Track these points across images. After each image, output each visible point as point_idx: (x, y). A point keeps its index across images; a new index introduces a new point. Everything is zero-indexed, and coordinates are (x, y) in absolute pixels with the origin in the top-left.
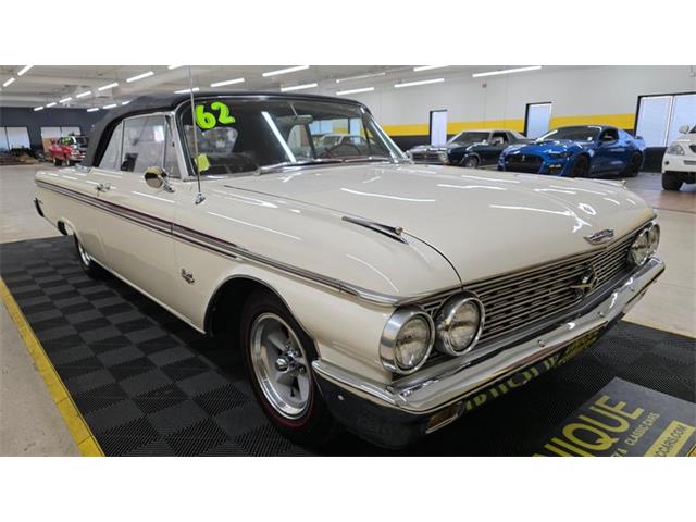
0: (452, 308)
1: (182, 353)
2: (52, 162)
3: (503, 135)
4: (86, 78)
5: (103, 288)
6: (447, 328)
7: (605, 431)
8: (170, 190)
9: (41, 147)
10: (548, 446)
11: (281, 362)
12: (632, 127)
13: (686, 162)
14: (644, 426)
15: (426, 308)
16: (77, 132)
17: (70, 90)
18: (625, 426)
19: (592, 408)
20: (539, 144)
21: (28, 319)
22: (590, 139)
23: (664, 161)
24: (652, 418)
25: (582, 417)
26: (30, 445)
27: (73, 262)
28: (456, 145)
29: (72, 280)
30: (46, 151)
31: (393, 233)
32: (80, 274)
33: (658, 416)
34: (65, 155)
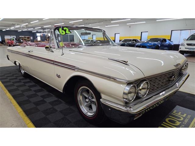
0: (142, 84)
1: (54, 98)
2: (8, 45)
3: (135, 40)
4: (19, 22)
5: (28, 80)
6: (140, 90)
7: (177, 120)
8: (53, 52)
9: (4, 41)
10: (162, 124)
11: (87, 100)
12: (170, 39)
13: (186, 48)
14: (187, 119)
15: (135, 84)
16: (15, 37)
17: (13, 25)
18: (182, 119)
19: (172, 114)
20: (145, 43)
21: (7, 89)
22: (159, 42)
23: (179, 48)
24: (189, 116)
25: (170, 116)
26: (12, 125)
27: (18, 73)
28: (122, 43)
29: (19, 78)
30: (6, 42)
31: (125, 63)
32: (21, 76)
33: (191, 116)
34: (12, 43)
